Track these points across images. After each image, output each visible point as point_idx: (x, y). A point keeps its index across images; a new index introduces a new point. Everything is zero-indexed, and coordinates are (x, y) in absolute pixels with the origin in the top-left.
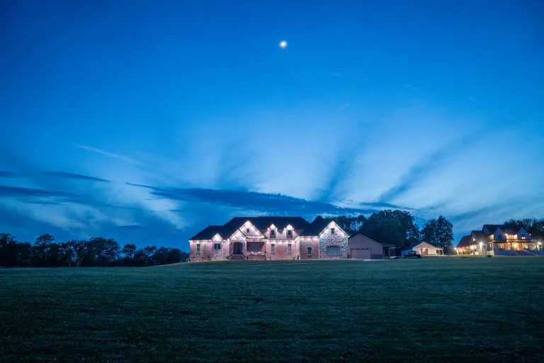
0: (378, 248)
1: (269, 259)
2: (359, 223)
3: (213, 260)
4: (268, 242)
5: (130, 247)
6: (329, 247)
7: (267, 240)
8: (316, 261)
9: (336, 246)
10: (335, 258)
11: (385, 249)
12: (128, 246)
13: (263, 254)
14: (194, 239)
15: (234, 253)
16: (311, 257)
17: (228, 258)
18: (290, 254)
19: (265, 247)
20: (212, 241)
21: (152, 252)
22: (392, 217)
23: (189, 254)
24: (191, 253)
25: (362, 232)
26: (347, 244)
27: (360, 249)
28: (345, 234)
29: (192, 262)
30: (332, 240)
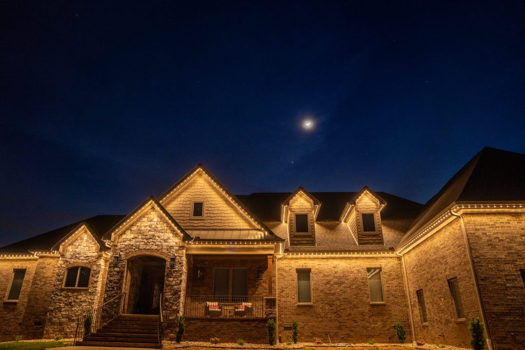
4: (285, 263)
18: (381, 309)
19: (271, 282)
20: (63, 256)
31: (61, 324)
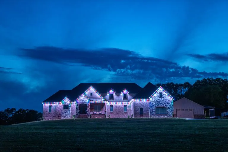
0: (200, 109)
1: (108, 117)
2: (185, 88)
3: (62, 118)
4: (108, 104)
6: (157, 108)
7: (107, 102)
8: (147, 119)
9: (163, 107)
10: (163, 117)
11: (206, 110)
13: (103, 113)
14: (46, 101)
15: (80, 113)
16: (142, 115)
17: (75, 116)
18: (126, 113)
19: (105, 108)
20: (62, 103)
21: (12, 113)
22: (214, 84)
23: (42, 114)
24: (44, 114)
25: (187, 96)
26: (172, 105)
27: (184, 110)
28: (171, 97)
29: (44, 120)
30: (160, 102)
31: (64, 116)
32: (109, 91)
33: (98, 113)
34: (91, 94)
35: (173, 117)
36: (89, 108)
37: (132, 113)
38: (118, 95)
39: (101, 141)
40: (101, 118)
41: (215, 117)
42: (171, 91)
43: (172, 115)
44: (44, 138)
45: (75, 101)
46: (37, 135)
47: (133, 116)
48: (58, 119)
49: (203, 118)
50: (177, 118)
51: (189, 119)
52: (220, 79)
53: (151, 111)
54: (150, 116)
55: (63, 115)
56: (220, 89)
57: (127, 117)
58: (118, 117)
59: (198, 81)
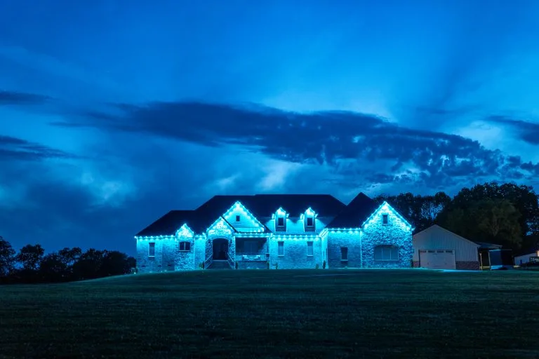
0: (468, 250)
1: (273, 268)
2: (436, 205)
3: (177, 269)
4: (273, 240)
5: (32, 252)
6: (378, 247)
7: (271, 235)
9: (390, 246)
10: (390, 267)
11: (483, 252)
12: (28, 249)
13: (263, 258)
14: (144, 233)
15: (214, 257)
16: (345, 263)
17: (203, 265)
18: (311, 259)
19: (268, 247)
20: (176, 237)
21: (74, 259)
22: (500, 196)
23: (135, 261)
24: (139, 259)
25: (441, 221)
26: (410, 242)
27: (436, 252)
28: (407, 225)
29: (140, 273)
30: (384, 234)
31: (181, 265)
32: (274, 211)
33: (252, 258)
34: (238, 218)
35: (412, 266)
36: (233, 247)
37: (324, 258)
38: (295, 221)
39: (258, 317)
40: (258, 268)
41: (501, 266)
42: (408, 211)
43: (409, 264)
44: (140, 311)
45: (203, 234)
46: (126, 304)
47: (327, 264)
48: (169, 270)
49: (477, 270)
50: (421, 268)
51: (445, 271)
52: (512, 185)
53: (364, 254)
54: (364, 264)
55: (180, 263)
56: (513, 207)
57: (314, 267)
58: (295, 268)
59: (465, 191)
